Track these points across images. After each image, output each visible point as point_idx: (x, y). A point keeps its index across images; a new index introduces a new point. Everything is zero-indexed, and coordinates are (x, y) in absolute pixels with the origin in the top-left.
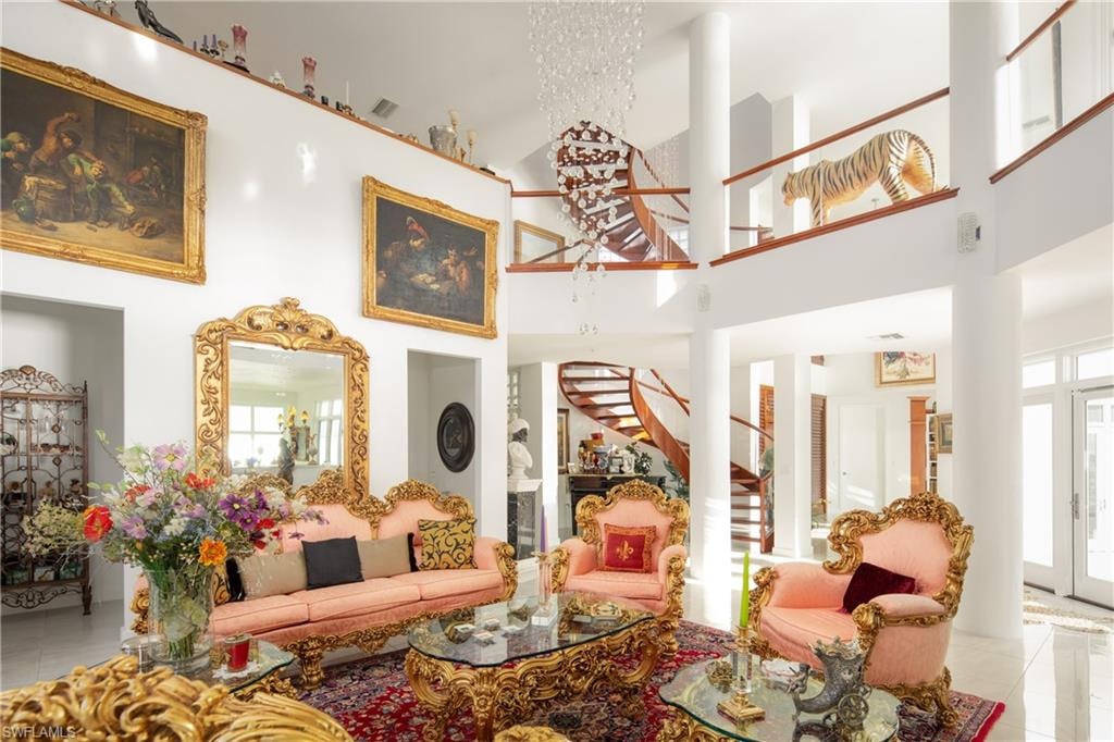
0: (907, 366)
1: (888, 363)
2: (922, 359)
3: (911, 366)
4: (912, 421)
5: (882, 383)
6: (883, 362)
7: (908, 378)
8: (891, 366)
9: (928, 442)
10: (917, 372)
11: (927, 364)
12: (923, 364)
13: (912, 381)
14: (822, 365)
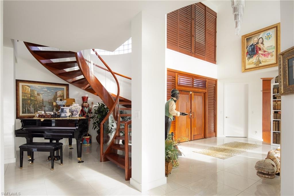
0: (260, 59)
1: (249, 58)
2: (269, 54)
3: (262, 58)
4: (263, 90)
5: (245, 70)
6: (247, 58)
7: (260, 65)
8: (251, 60)
9: (272, 99)
10: (265, 61)
11: (272, 56)
12: (270, 56)
13: (262, 66)
14: (215, 63)
